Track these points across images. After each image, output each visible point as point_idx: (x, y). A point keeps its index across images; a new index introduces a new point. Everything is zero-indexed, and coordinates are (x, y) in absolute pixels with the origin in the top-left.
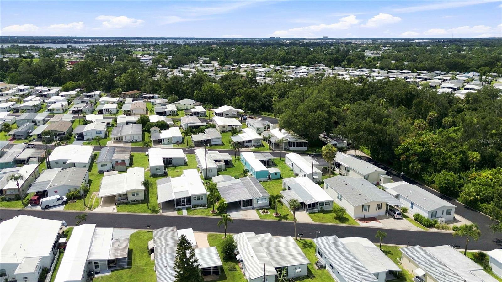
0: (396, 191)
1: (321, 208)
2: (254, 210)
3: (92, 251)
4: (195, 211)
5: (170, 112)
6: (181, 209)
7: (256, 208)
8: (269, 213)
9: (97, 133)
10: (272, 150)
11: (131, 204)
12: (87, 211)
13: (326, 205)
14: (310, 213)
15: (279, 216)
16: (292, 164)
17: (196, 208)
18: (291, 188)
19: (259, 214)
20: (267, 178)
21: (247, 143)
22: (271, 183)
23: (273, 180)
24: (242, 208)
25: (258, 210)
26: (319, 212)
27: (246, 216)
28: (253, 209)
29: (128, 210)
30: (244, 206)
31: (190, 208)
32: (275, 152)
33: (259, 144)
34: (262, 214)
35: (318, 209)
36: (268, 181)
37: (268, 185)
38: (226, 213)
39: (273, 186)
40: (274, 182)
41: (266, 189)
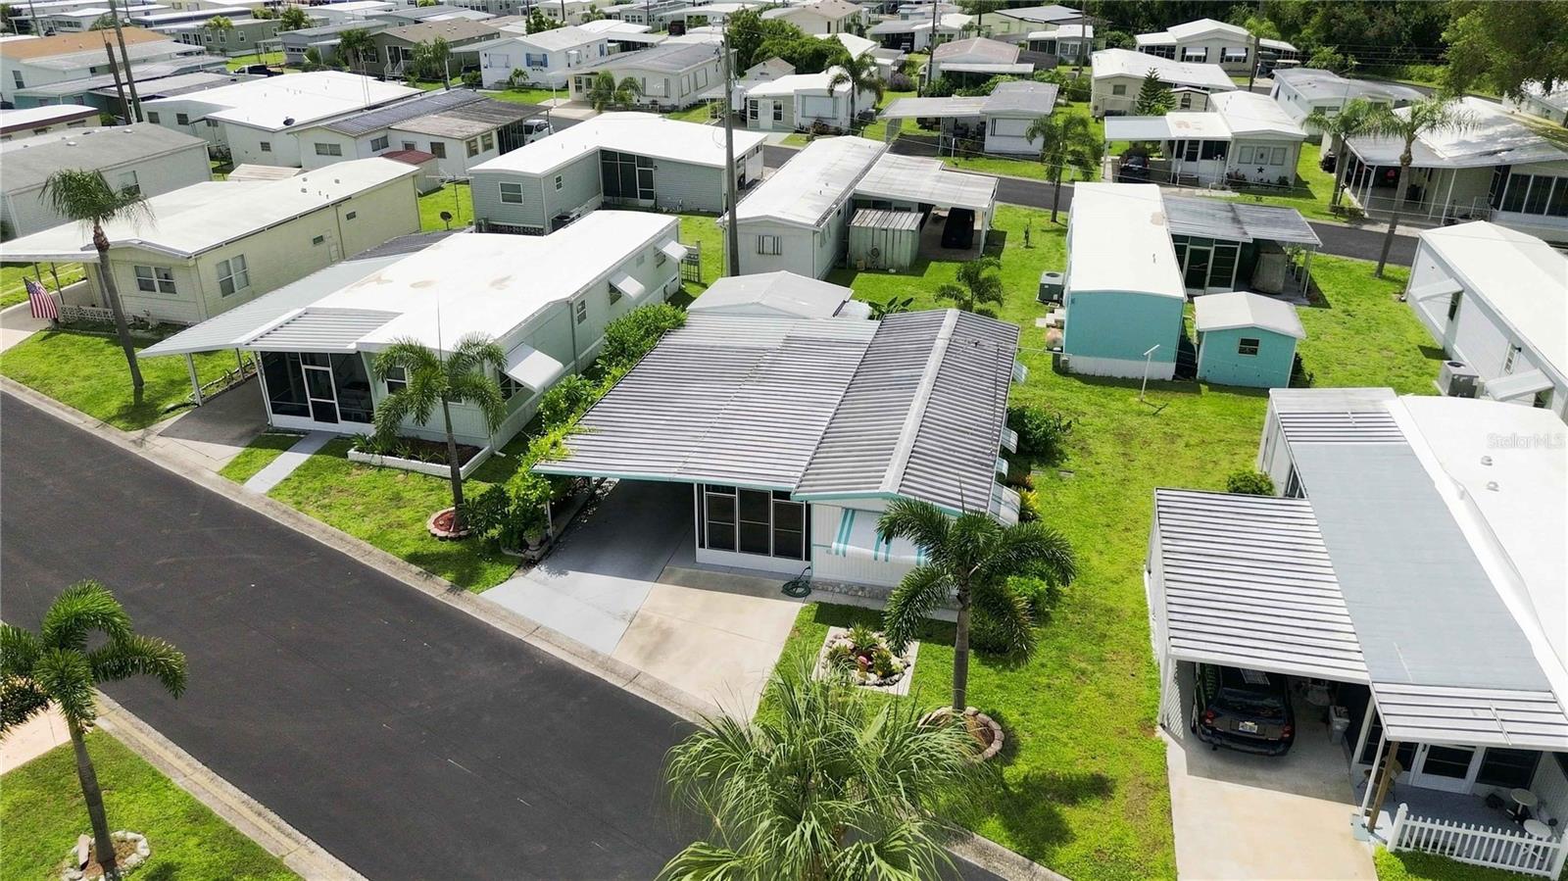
2: (792, 609)
6: (285, 441)
7: (827, 586)
9: (530, 62)
10: (1354, 215)
16: (1457, 297)
17: (377, 459)
18: (1306, 482)
19: (796, 662)
20: (1167, 370)
22: (1177, 405)
23: (1218, 387)
24: (705, 555)
28: (794, 588)
30: (721, 541)
31: (337, 447)
32: (1366, 227)
33: (1272, 173)
34: (825, 669)
36: (1156, 385)
37: (1133, 421)
38: (530, 563)
39: (1172, 438)
40: (1206, 406)
41: (1093, 444)
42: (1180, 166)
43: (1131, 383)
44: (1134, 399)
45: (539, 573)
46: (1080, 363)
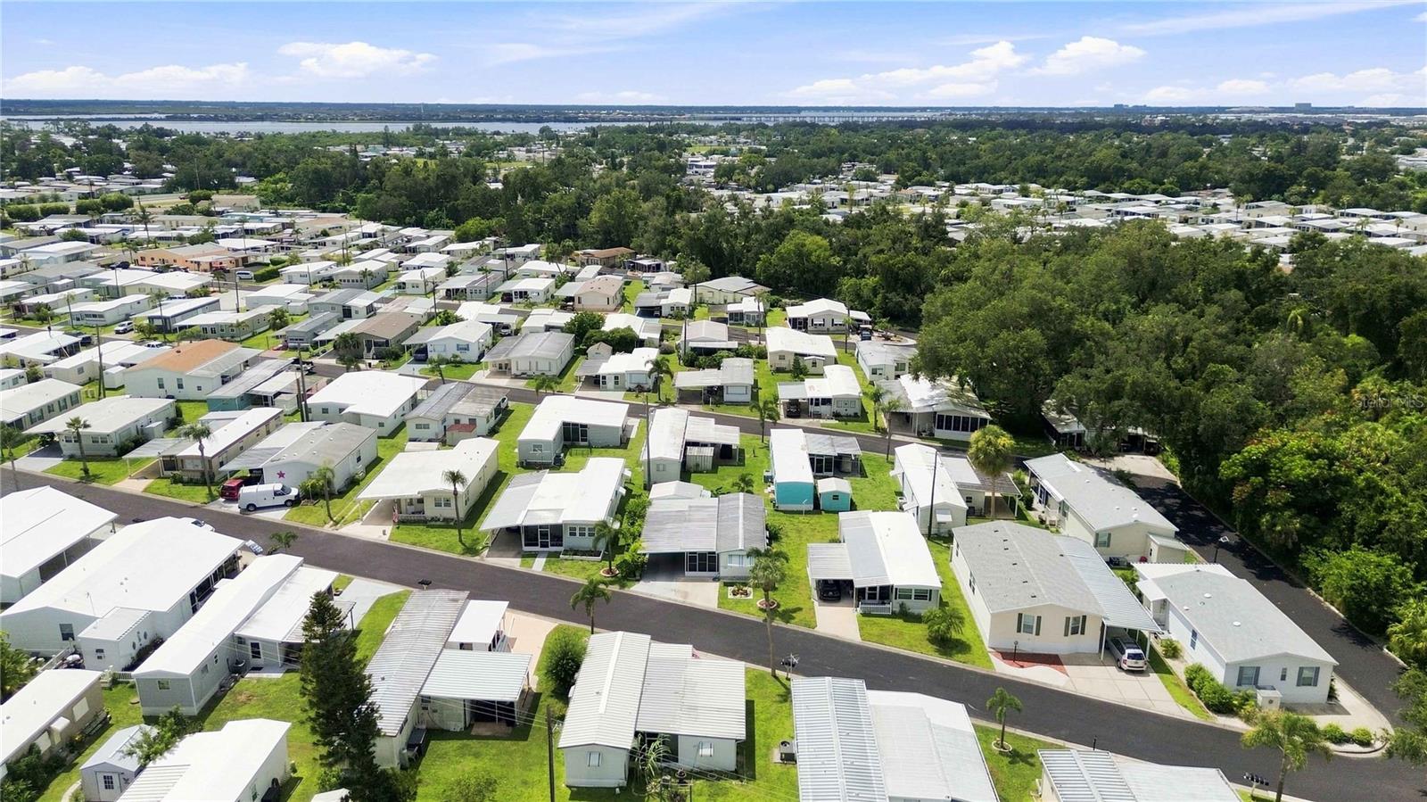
0: (1163, 590)
1: (902, 605)
2: (717, 585)
3: (257, 616)
4: (566, 563)
5: (672, 308)
6: (534, 555)
7: (724, 578)
8: (751, 597)
9: (459, 348)
10: (884, 431)
11: (428, 527)
12: (328, 529)
13: (917, 597)
14: (865, 614)
15: (772, 610)
17: (571, 557)
19: (722, 597)
20: (811, 507)
21: (817, 404)
22: (815, 519)
23: (827, 512)
24: (687, 573)
25: (727, 585)
26: (894, 615)
27: (686, 595)
28: (716, 579)
29: (412, 539)
30: (692, 569)
31: (557, 555)
33: (853, 411)
34: (730, 596)
35: (894, 605)
36: (807, 512)
37: (801, 526)
38: (638, 581)
39: (814, 530)
40: (823, 519)
41: (789, 534)
42: (812, 408)
43: (800, 512)
44: (802, 518)
45: (641, 582)
46: (782, 507)
